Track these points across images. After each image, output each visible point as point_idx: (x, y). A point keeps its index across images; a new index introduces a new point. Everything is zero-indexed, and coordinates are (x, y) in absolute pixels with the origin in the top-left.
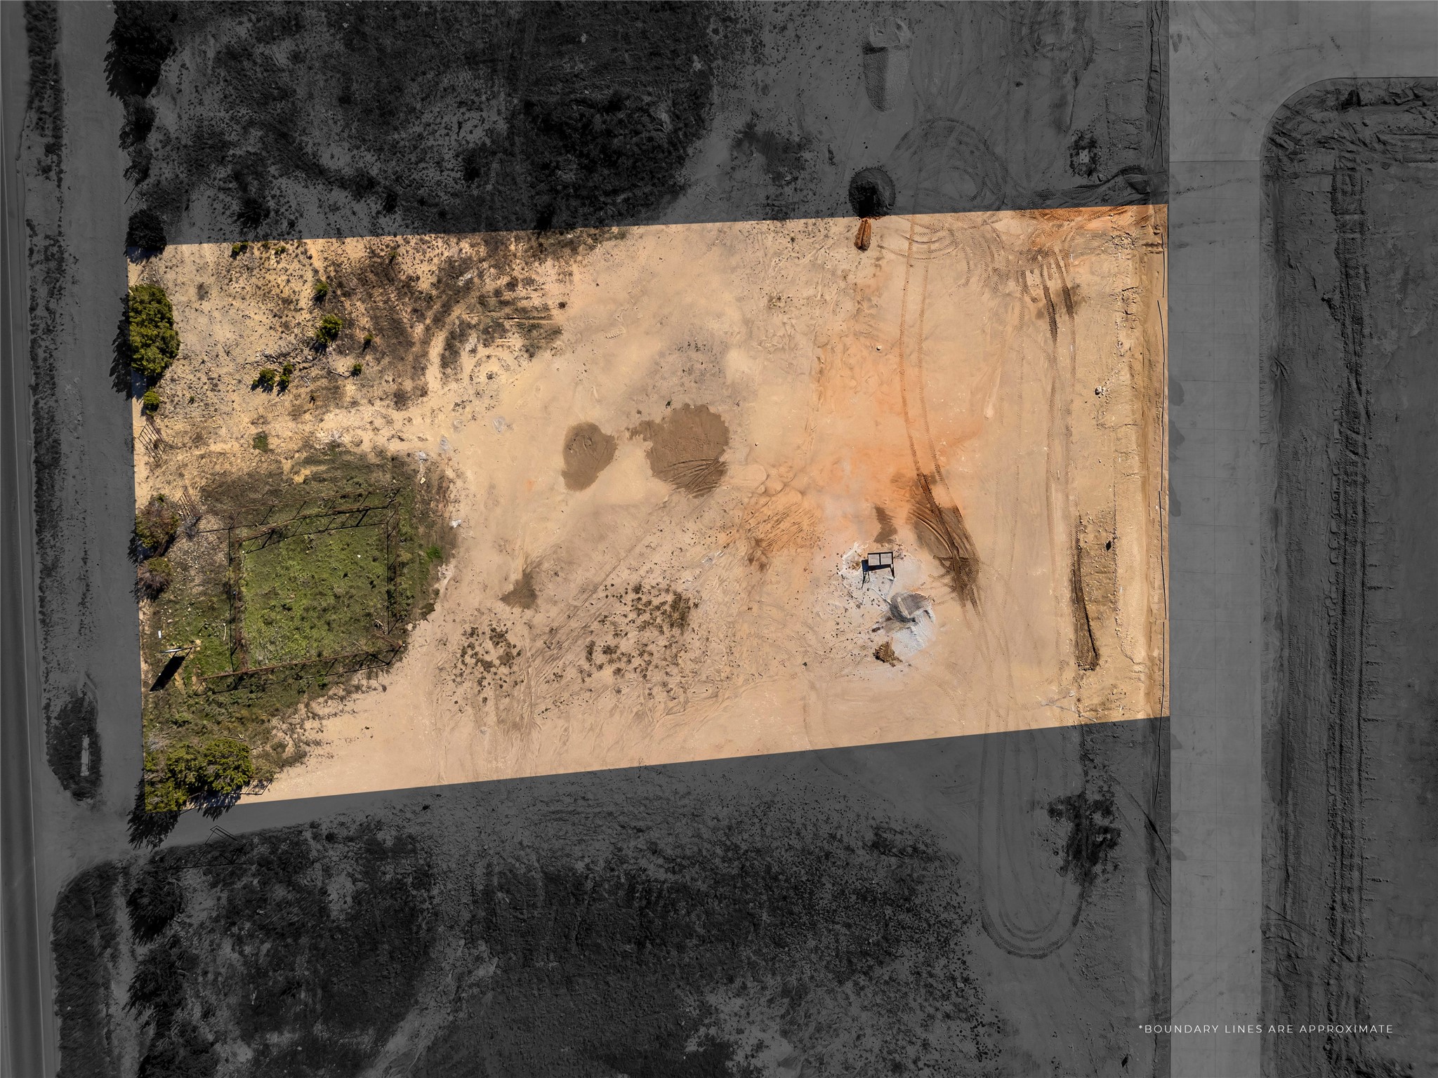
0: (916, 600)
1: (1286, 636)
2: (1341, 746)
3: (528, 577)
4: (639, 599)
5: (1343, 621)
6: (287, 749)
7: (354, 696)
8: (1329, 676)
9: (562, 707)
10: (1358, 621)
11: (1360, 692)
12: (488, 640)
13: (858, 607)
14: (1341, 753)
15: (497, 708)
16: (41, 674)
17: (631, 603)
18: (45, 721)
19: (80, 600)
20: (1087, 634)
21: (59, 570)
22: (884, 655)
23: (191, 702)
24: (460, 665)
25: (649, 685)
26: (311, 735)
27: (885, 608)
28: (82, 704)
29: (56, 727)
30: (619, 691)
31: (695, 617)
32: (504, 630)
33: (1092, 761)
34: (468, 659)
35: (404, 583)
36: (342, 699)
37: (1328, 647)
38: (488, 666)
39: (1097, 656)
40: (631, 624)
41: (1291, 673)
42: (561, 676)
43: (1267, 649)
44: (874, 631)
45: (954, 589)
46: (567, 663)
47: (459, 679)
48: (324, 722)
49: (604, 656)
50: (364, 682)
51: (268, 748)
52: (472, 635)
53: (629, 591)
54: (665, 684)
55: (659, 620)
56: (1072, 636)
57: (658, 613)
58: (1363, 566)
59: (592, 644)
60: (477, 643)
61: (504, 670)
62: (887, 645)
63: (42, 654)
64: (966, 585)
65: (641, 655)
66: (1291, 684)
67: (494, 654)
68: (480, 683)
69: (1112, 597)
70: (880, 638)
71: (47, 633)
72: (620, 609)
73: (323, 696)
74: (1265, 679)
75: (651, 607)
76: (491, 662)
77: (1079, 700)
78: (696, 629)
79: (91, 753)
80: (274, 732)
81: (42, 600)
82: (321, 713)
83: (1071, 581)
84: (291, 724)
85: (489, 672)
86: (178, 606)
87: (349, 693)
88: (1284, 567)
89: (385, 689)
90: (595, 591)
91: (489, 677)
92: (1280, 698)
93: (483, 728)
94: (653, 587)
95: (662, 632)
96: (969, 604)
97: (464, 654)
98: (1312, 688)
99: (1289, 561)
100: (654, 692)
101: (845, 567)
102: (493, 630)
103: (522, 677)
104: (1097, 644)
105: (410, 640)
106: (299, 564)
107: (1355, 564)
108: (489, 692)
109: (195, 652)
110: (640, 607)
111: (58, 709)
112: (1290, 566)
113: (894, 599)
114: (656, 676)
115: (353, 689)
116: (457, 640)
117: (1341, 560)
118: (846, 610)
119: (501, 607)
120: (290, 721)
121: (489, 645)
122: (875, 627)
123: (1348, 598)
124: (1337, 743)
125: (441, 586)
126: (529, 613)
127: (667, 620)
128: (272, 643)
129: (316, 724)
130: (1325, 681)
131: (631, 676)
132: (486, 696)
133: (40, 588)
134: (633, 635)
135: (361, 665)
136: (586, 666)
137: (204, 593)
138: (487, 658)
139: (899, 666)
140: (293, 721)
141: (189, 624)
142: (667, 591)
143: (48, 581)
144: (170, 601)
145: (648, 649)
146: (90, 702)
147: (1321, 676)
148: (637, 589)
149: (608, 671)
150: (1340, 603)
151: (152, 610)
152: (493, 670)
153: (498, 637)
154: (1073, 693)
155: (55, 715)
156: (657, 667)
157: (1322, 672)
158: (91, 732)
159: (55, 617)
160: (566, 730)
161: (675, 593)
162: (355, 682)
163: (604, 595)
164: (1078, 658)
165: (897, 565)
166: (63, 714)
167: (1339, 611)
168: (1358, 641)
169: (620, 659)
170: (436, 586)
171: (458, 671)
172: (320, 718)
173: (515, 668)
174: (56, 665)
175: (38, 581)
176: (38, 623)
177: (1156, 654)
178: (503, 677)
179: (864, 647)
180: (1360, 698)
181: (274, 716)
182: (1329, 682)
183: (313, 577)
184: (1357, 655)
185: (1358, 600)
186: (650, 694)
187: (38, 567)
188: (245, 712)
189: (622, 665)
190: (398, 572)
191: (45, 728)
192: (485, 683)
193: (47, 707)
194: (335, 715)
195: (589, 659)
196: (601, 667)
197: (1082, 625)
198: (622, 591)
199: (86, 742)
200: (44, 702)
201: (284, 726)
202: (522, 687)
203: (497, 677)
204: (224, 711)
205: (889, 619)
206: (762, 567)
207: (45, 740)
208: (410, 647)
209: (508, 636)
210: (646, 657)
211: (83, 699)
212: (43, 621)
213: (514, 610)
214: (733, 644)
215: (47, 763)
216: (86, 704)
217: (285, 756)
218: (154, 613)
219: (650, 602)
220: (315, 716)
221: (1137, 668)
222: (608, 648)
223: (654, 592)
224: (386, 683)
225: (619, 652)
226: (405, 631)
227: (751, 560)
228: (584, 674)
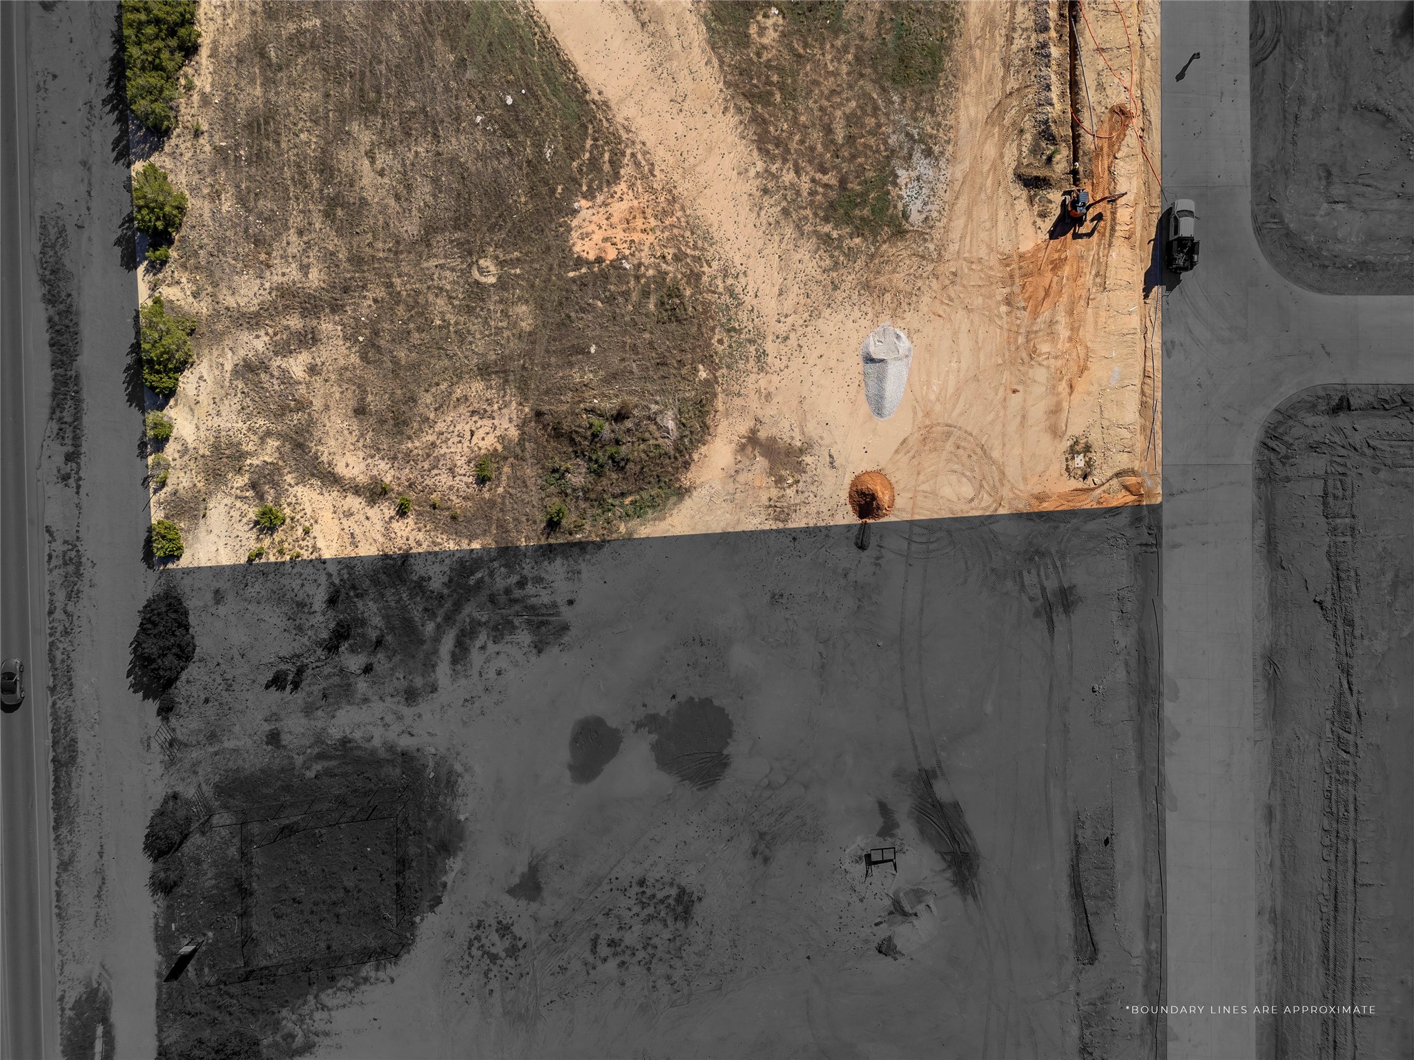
0: (918, 895)
1: (1279, 929)
2: (1335, 1042)
3: (533, 870)
4: (644, 892)
5: (1335, 918)
6: (297, 1039)
7: (363, 988)
8: (1322, 971)
9: (567, 999)
10: (1350, 917)
11: (1353, 989)
12: (494, 932)
13: (861, 900)
14: (1335, 1049)
15: (503, 1000)
16: (56, 966)
17: (635, 897)
18: (60, 1012)
19: (96, 893)
20: (1086, 929)
21: (75, 864)
22: (886, 949)
23: (204, 992)
24: (466, 957)
25: (653, 978)
26: (320, 1026)
27: (887, 902)
28: (96, 994)
29: (70, 1018)
30: (623, 984)
31: (698, 910)
32: (510, 922)
33: (1091, 1054)
34: (474, 951)
35: (411, 877)
36: (351, 990)
37: (1320, 942)
38: (494, 958)
39: (1095, 951)
40: (636, 918)
41: (1285, 966)
42: (566, 969)
43: (1261, 942)
44: (876, 925)
45: (955, 883)
46: (572, 955)
47: (465, 971)
48: (333, 1013)
49: (609, 949)
50: (373, 974)
51: (278, 1038)
52: (478, 927)
53: (634, 884)
54: (668, 977)
55: (663, 914)
56: (1072, 932)
57: (662, 907)
58: (1355, 863)
59: (597, 937)
60: (483, 936)
61: (509, 962)
62: (890, 939)
63: (57, 947)
64: (967, 880)
65: (645, 948)
66: (1285, 977)
67: (500, 947)
68: (486, 974)
69: (1110, 893)
70: (883, 932)
71: (62, 927)
72: (624, 902)
73: (332, 988)
74: (1259, 972)
75: (655, 901)
76: (498, 954)
77: (1078, 994)
78: (699, 923)
79: (105, 1043)
80: (284, 1022)
81: (58, 894)
82: (329, 1004)
83: (1069, 876)
84: (300, 1015)
85: (495, 964)
86: (191, 900)
87: (357, 984)
88: (1278, 862)
89: (392, 981)
90: (599, 884)
91: (495, 969)
92: (1274, 990)
93: (489, 1020)
94: (657, 881)
95: (666, 926)
96: (970, 899)
97: (470, 946)
98: (1305, 982)
99: (1282, 857)
100: (659, 984)
101: (848, 861)
102: (499, 923)
103: (527, 969)
104: (1096, 938)
105: (417, 932)
106: (309, 857)
107: (1346, 862)
108: (495, 984)
109: (207, 944)
110: (645, 900)
111: (73, 1000)
112: (1283, 862)
113: (896, 893)
114: (660, 969)
115: (361, 981)
116: (464, 932)
117: (1333, 858)
118: (849, 904)
119: (509, 902)
120: (300, 1011)
121: (495, 937)
122: (877, 921)
123: (1340, 895)
124: (1331, 1038)
125: (449, 878)
126: (534, 906)
127: (670, 914)
128: (282, 936)
129: (325, 1015)
130: (1318, 977)
131: (635, 969)
132: (491, 987)
133: (57, 883)
134: (637, 928)
135: (370, 957)
136: (591, 959)
137: (216, 887)
138: (494, 950)
139: (901, 960)
140: (303, 1012)
141: (201, 917)
142: (672, 884)
143: (65, 876)
144: (183, 895)
145: (652, 942)
146: (105, 993)
147: (1314, 971)
148: (642, 883)
149: (612, 964)
150: (1332, 900)
151: (165, 903)
152: (499, 962)
153: (504, 930)
154: (1072, 987)
155: (70, 1005)
156: (661, 960)
157: (1314, 967)
158: (105, 1021)
159: (71, 911)
160: (571, 1022)
161: (679, 886)
162: (363, 973)
163: (609, 888)
164: (1077, 952)
165: (900, 859)
166: (77, 1005)
167: (1332, 907)
168: (1350, 938)
169: (624, 952)
170: (444, 879)
171: (464, 964)
172: (329, 1010)
173: (520, 960)
174: (71, 957)
175: (54, 876)
176: (54, 916)
177: (1153, 947)
178: (509, 969)
179: (866, 941)
180: (1353, 994)
181: (284, 1007)
182: (1322, 978)
183: (323, 870)
184: (1350, 951)
185: (1351, 898)
186: (654, 987)
187: (55, 862)
188: (255, 1004)
189: (626, 958)
190: (407, 865)
191: (59, 1019)
192: (491, 975)
193: (62, 999)
194: (344, 1006)
195: (594, 950)
196: (605, 960)
197: (1081, 919)
198: (627, 885)
199: (100, 1030)
200: (58, 994)
201: (294, 1017)
202: (528, 978)
203: (503, 969)
204: (235, 1001)
205: (891, 913)
206: (766, 860)
207: (59, 1031)
208: (418, 939)
209: (514, 929)
210: (650, 950)
211: (97, 990)
212: (59, 915)
213: (520, 903)
214: (737, 938)
215: (60, 1054)
216: (100, 994)
217: (294, 1046)
218: (168, 907)
219: (654, 896)
220: (324, 1007)
221: (1135, 962)
222: (613, 941)
223: (659, 885)
224: (393, 974)
225: (623, 945)
226: (413, 923)
227: (755, 854)
228: (589, 967)
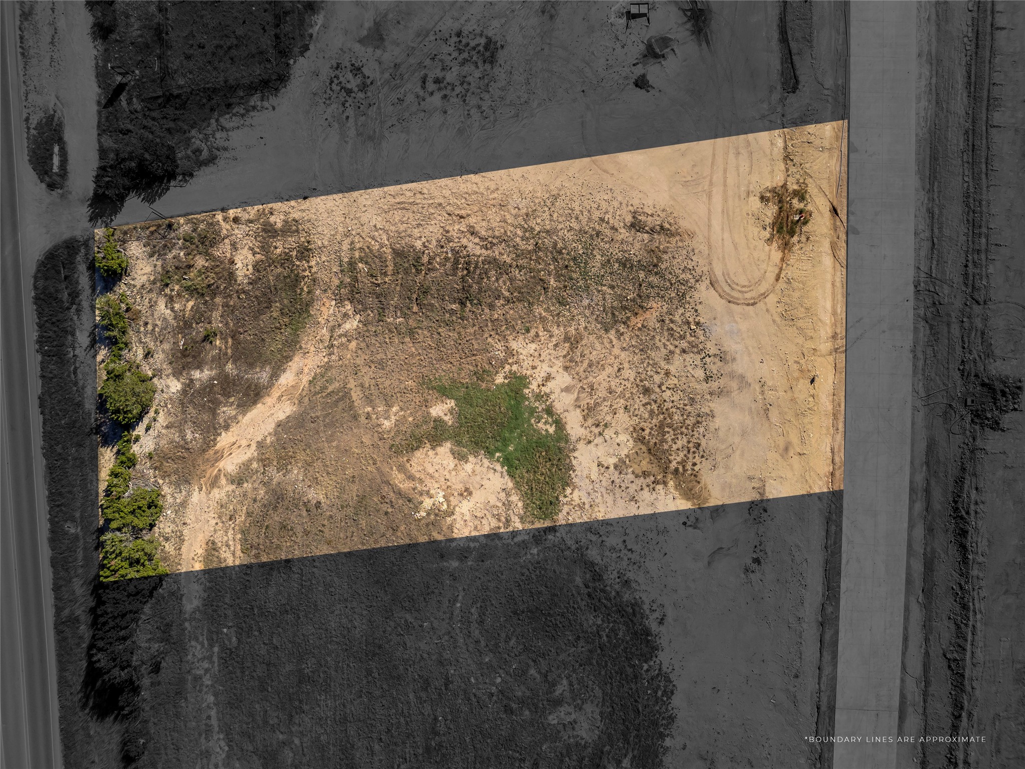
0: (665, 41)
1: (934, 68)
2: (973, 145)
3: (377, 25)
4: (460, 41)
5: (976, 53)
6: (203, 153)
7: (252, 114)
8: (965, 95)
9: (404, 124)
10: (988, 53)
11: (988, 106)
12: (349, 73)
13: (623, 47)
14: (973, 151)
15: (356, 125)
16: (22, 94)
17: (454, 45)
18: (26, 130)
19: (51, 40)
20: (790, 66)
21: (34, 16)
22: (641, 83)
23: (133, 116)
24: (329, 91)
25: (468, 108)
26: (220, 143)
27: (642, 47)
28: (53, 119)
29: (34, 136)
30: (445, 112)
31: (501, 55)
32: (361, 65)
33: (792, 160)
34: (334, 86)
35: (286, 28)
36: (243, 116)
37: (964, 73)
38: (349, 92)
39: (797, 82)
40: (454, 61)
41: (937, 94)
42: (403, 100)
43: (920, 78)
44: (634, 65)
45: (693, 33)
46: (407, 90)
47: (328, 102)
48: (230, 133)
49: (435, 85)
50: (259, 103)
51: (189, 152)
52: (337, 68)
53: (453, 35)
54: (479, 107)
55: (475, 58)
56: (779, 67)
57: (474, 53)
58: (993, 12)
59: (425, 76)
60: (341, 75)
61: (361, 95)
62: (644, 76)
63: (22, 79)
64: (702, 30)
65: (462, 84)
66: (937, 103)
67: (354, 84)
68: (343, 105)
69: (809, 38)
70: (639, 71)
71: (26, 63)
72: (446, 49)
73: (228, 113)
74: (919, 99)
75: (469, 48)
76: (351, 89)
77: (783, 116)
78: (502, 64)
79: (60, 156)
80: (193, 140)
81: (21, 38)
82: (227, 126)
83: (779, 26)
84: (206, 135)
85: (350, 96)
86: (122, 45)
87: (248, 111)
88: (933, 17)
89: (274, 108)
90: (427, 35)
91: (350, 100)
92: (929, 114)
93: (346, 139)
94: (470, 32)
95: (477, 67)
96: (704, 45)
97: (332, 82)
98: (953, 104)
99: (937, 12)
100: (472, 112)
101: (613, 16)
102: (353, 65)
103: (374, 101)
104: (798, 73)
105: (291, 72)
106: (210, 14)
107: (986, 11)
108: (350, 112)
109: (135, 79)
110: (461, 47)
111: (35, 122)
112: (938, 16)
113: (649, 40)
114: (473, 101)
115: (251, 108)
116: (326, 72)
117: (976, 8)
118: (614, 49)
119: (357, 47)
120: (205, 132)
121: (350, 76)
122: (635, 62)
123: (981, 35)
124: (970, 143)
125: (315, 30)
126: (379, 52)
127: (480, 58)
128: (190, 73)
129: (224, 134)
130: (962, 99)
131: (454, 100)
132: (348, 114)
133: (20, 29)
134: (456, 69)
135: (256, 90)
136: (421, 93)
137: (141, 36)
138: (349, 86)
139: (652, 92)
140: (208, 132)
141: (130, 59)
142: (481, 35)
143: (26, 24)
144: (117, 41)
145: (467, 79)
146: (59, 118)
147: (959, 95)
148: (459, 34)
149: (437, 96)
150: (974, 40)
151: (103, 48)
152: (353, 95)
153: (357, 70)
154: (779, 110)
155: (33, 126)
156: (473, 93)
157: (960, 92)
158: (60, 141)
159: (32, 52)
160: (407, 141)
161: (487, 37)
162: (252, 103)
163: (434, 38)
164: (783, 84)
165: (652, 15)
166: (39, 126)
167: (974, 46)
168: (987, 68)
169: (446, 88)
170: (311, 31)
171: (327, 96)
172: (227, 131)
173: (369, 94)
174: (33, 88)
175: (18, 23)
176: (19, 55)
177: (840, 82)
178: (361, 101)
179: (626, 78)
180: (988, 110)
181: (193, 127)
182: (965, 100)
183: (220, 24)
184: (987, 77)
185: (988, 38)
186: (468, 114)
187: (18, 12)
188: (171, 125)
189: (448, 92)
190: (282, 21)
191: (26, 135)
192: (347, 105)
193: (27, 120)
194: (238, 128)
195: (424, 87)
196: (432, 94)
197: (786, 59)
198: (448, 36)
199: (56, 149)
200: (25, 116)
201: (201, 136)
202: (375, 108)
203: (356, 101)
204: (156, 123)
205: (645, 56)
206: (552, 17)
207: (26, 145)
208: (292, 77)
209: (364, 70)
210: (465, 85)
211: (54, 115)
212: (23, 54)
213: (368, 50)
214: (530, 77)
215: (27, 162)
216: (56, 119)
217: (201, 158)
218: (105, 50)
219: (468, 44)
220: (223, 129)
221: (826, 92)
222: (438, 78)
223: (471, 36)
224: (275, 103)
225: (445, 82)
226: (288, 65)
227: (543, 12)
228: (420, 99)
